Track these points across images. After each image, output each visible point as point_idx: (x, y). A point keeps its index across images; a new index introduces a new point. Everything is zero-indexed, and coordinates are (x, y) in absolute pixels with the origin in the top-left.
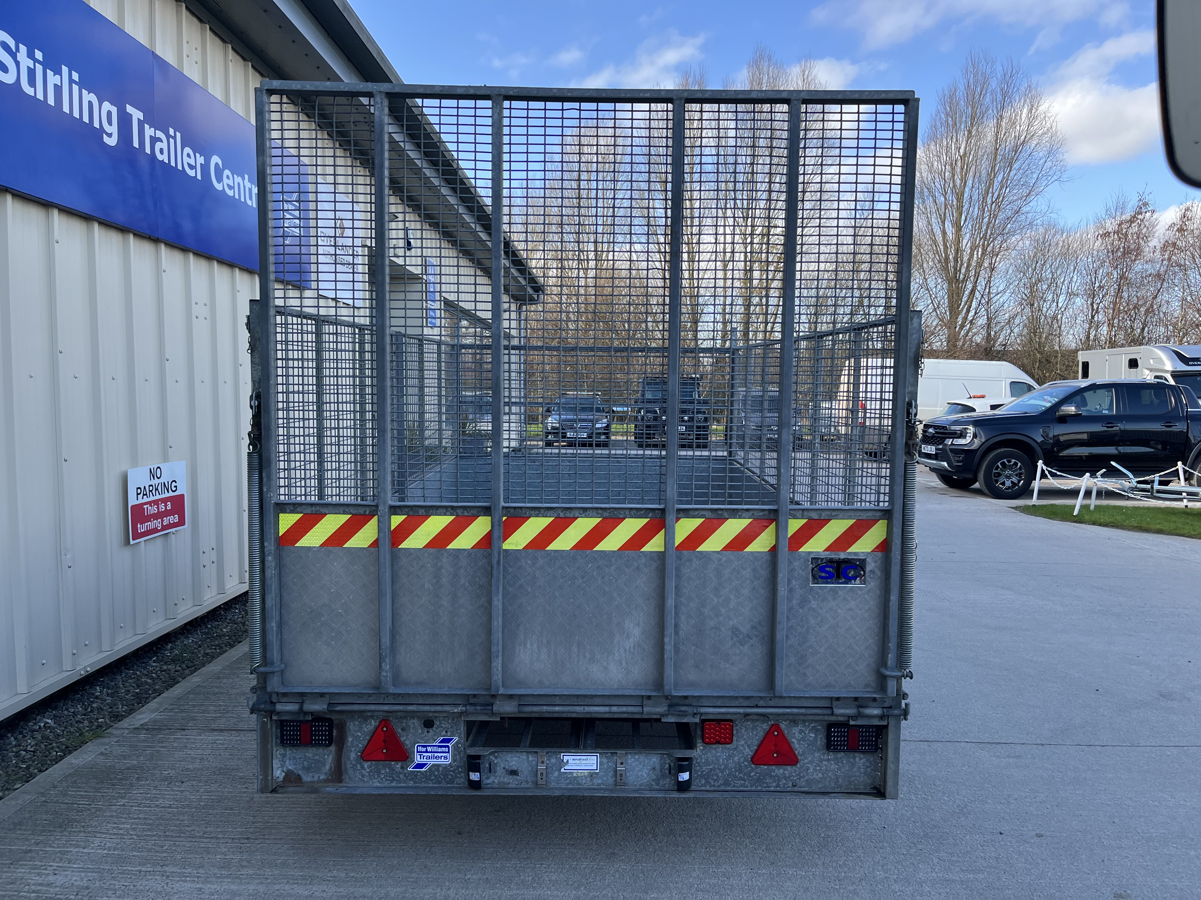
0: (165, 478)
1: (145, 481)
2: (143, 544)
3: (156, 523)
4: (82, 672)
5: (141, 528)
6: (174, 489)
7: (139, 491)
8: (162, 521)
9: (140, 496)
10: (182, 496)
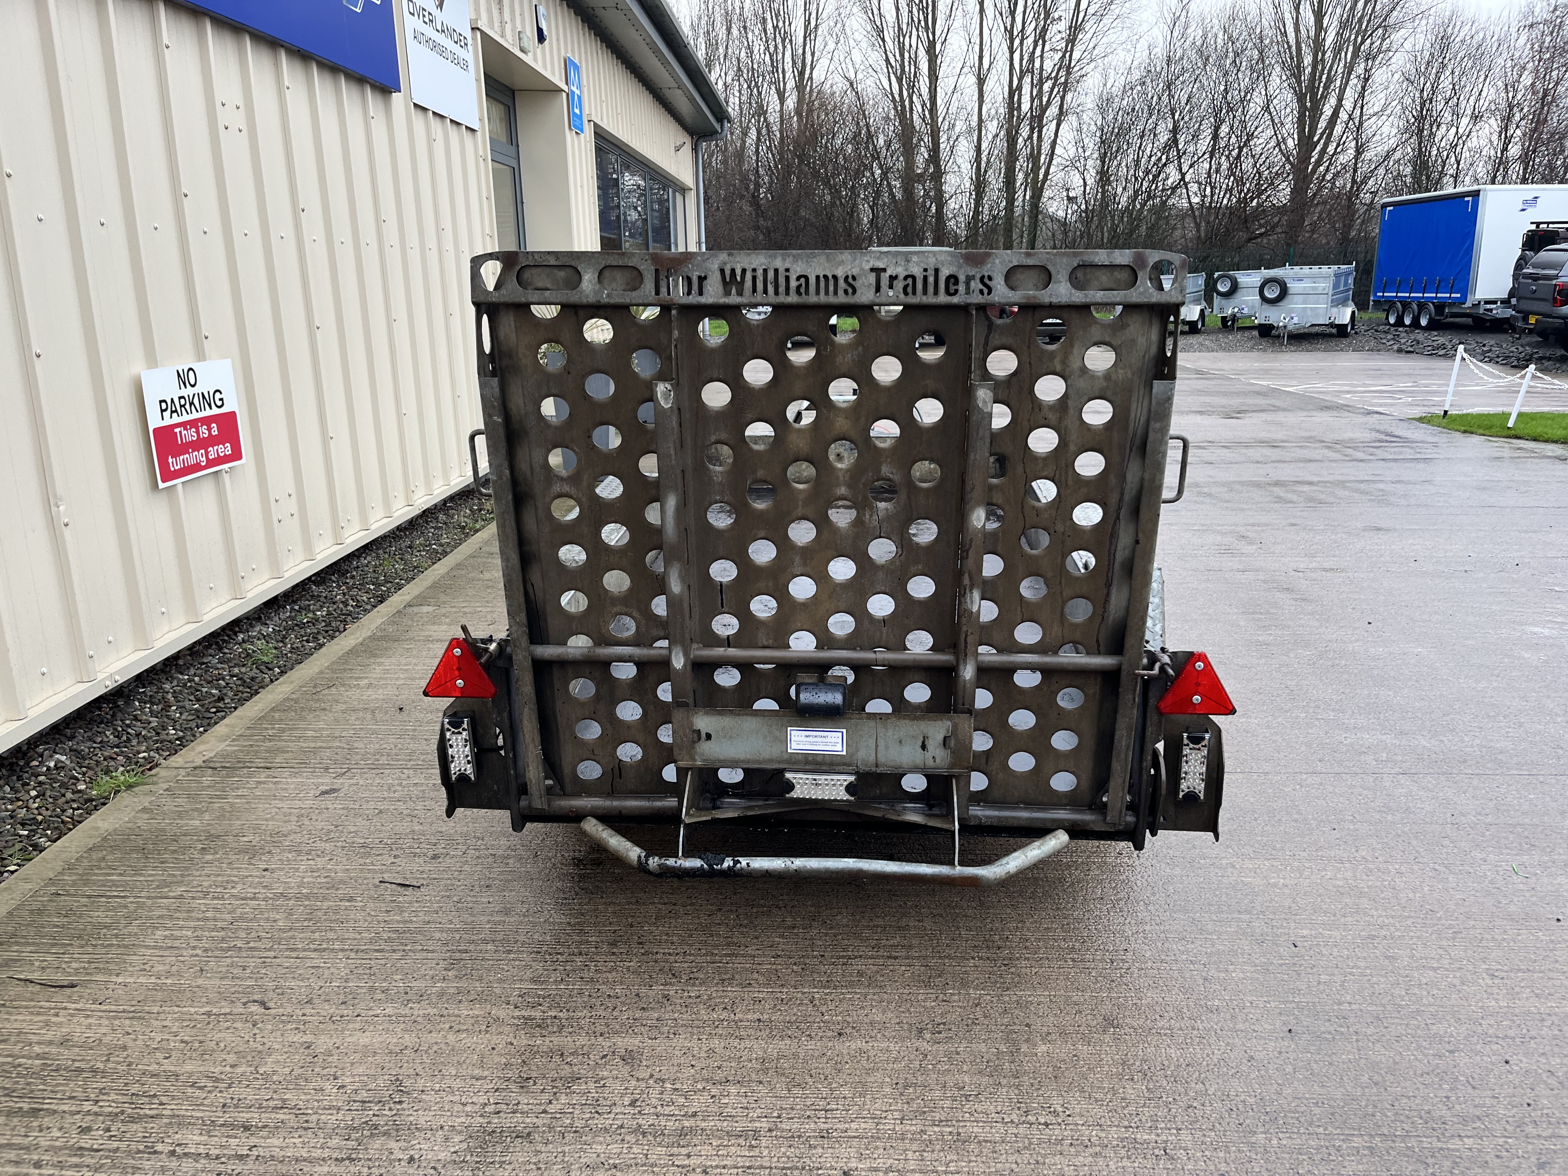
0: (204, 386)
1: (173, 391)
2: (180, 487)
3: (198, 456)
4: (108, 683)
5: (174, 463)
6: (219, 403)
7: (164, 405)
8: (207, 453)
9: (167, 414)
10: (233, 414)
